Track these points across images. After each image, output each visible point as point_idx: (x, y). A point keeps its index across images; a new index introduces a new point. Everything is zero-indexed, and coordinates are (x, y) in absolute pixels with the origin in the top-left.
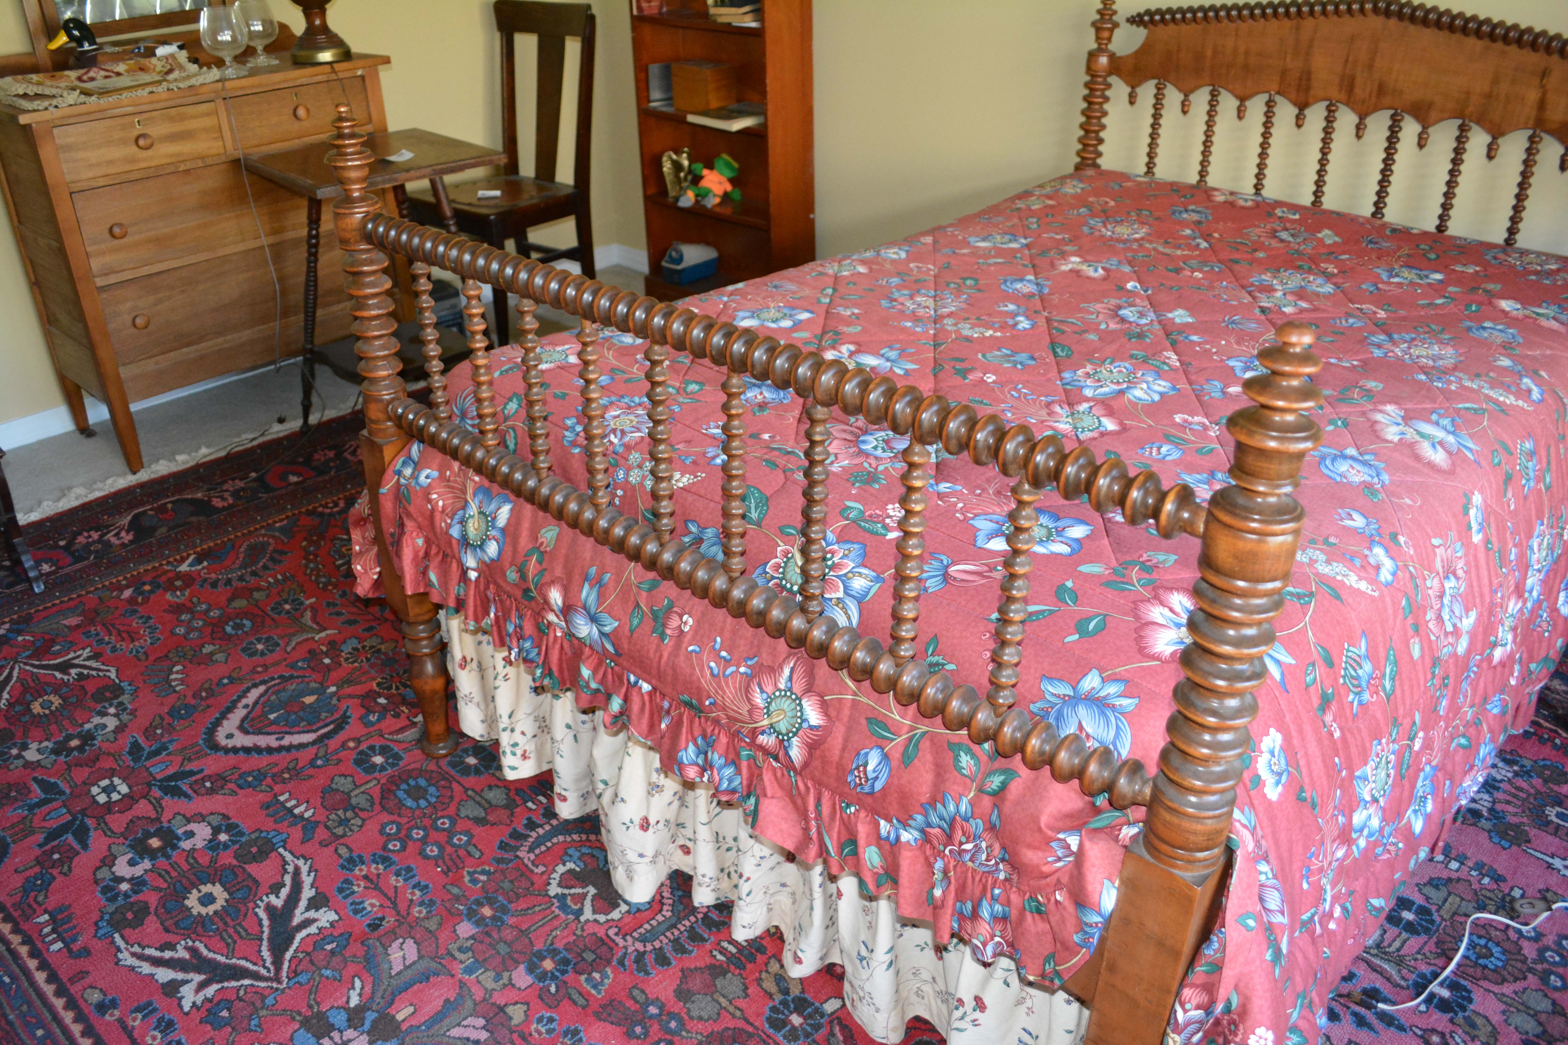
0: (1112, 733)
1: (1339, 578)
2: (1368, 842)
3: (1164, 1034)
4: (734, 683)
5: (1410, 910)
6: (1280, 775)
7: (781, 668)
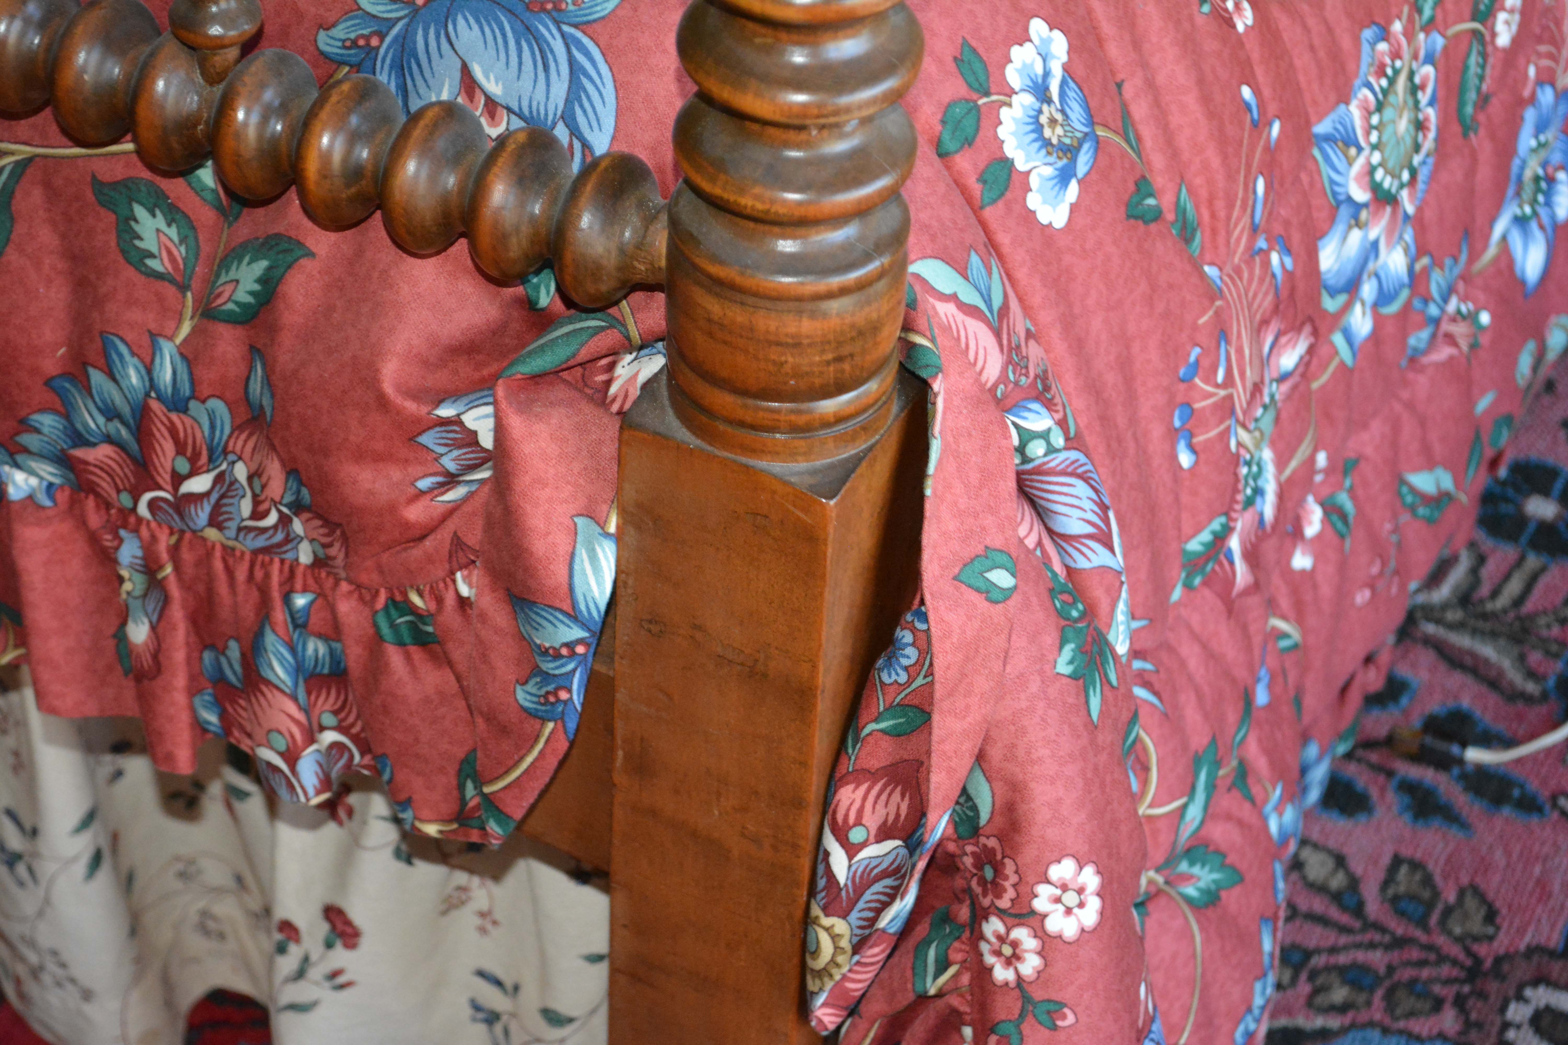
0: (560, 89)
2: (1379, 320)
3: (807, 921)
5: (1545, 492)
6: (1069, 151)
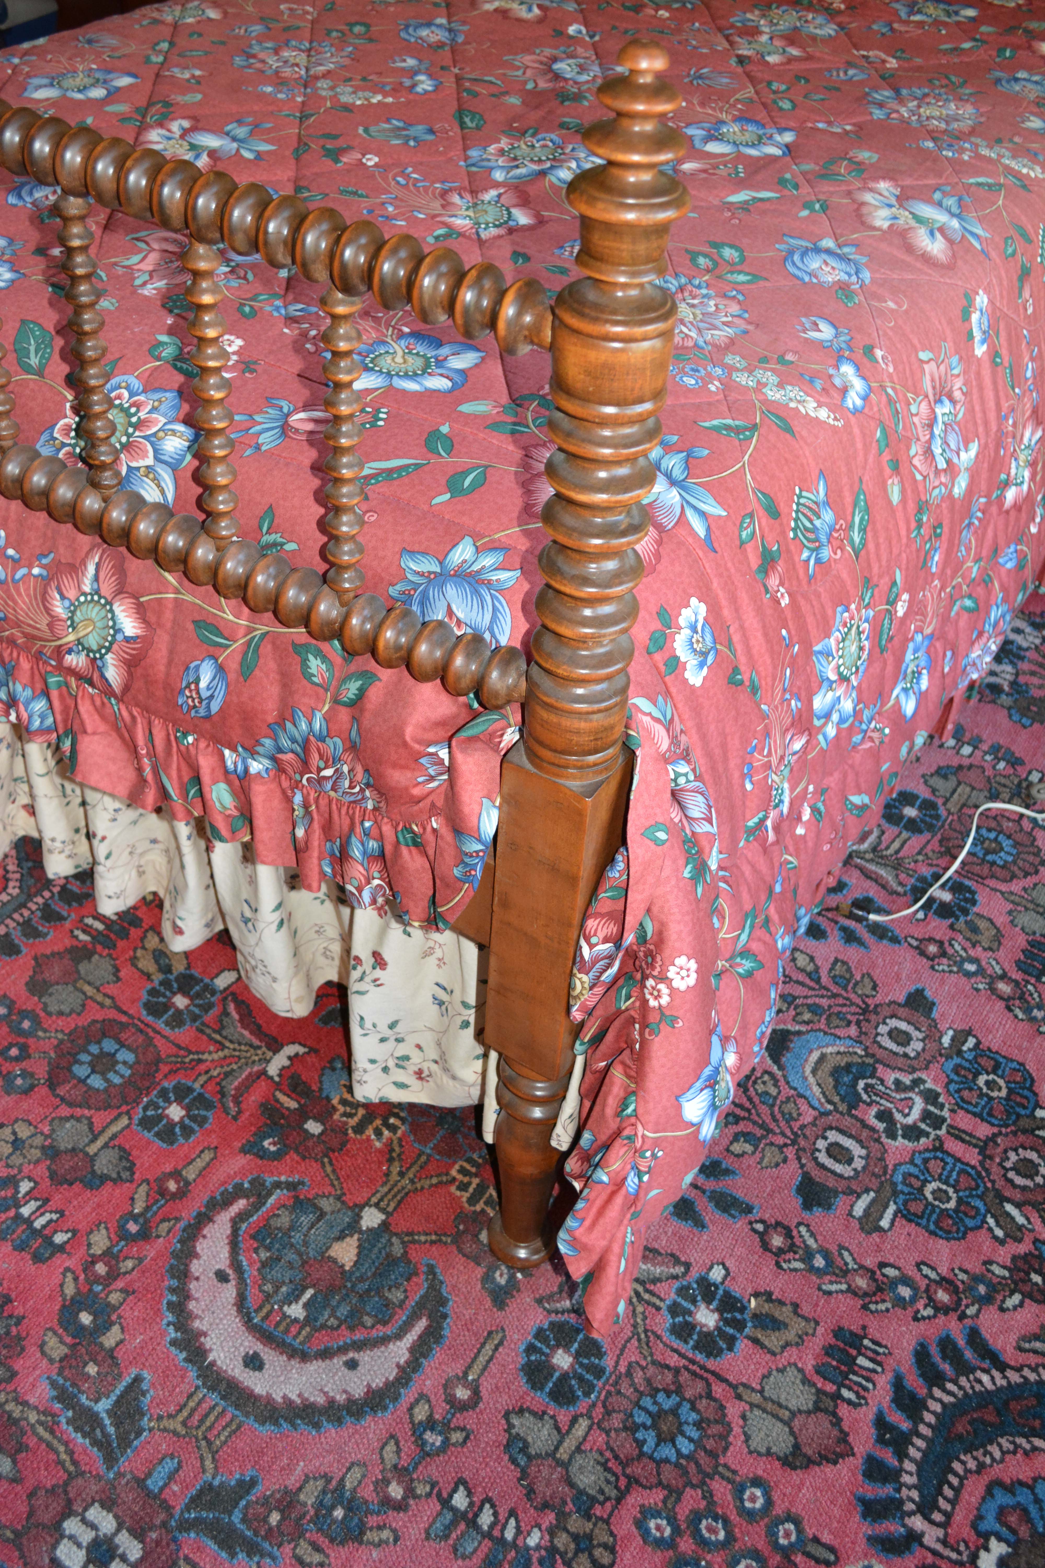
0: (488, 617)
1: (792, 405)
2: (839, 731)
3: (571, 975)
4: (27, 590)
5: (913, 806)
6: (704, 654)
7: (84, 563)
